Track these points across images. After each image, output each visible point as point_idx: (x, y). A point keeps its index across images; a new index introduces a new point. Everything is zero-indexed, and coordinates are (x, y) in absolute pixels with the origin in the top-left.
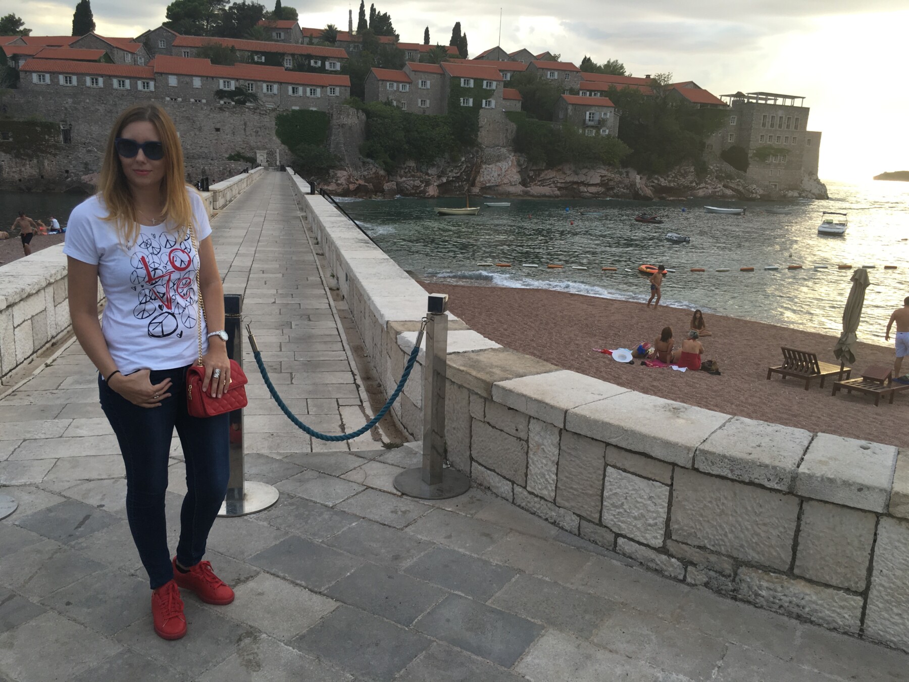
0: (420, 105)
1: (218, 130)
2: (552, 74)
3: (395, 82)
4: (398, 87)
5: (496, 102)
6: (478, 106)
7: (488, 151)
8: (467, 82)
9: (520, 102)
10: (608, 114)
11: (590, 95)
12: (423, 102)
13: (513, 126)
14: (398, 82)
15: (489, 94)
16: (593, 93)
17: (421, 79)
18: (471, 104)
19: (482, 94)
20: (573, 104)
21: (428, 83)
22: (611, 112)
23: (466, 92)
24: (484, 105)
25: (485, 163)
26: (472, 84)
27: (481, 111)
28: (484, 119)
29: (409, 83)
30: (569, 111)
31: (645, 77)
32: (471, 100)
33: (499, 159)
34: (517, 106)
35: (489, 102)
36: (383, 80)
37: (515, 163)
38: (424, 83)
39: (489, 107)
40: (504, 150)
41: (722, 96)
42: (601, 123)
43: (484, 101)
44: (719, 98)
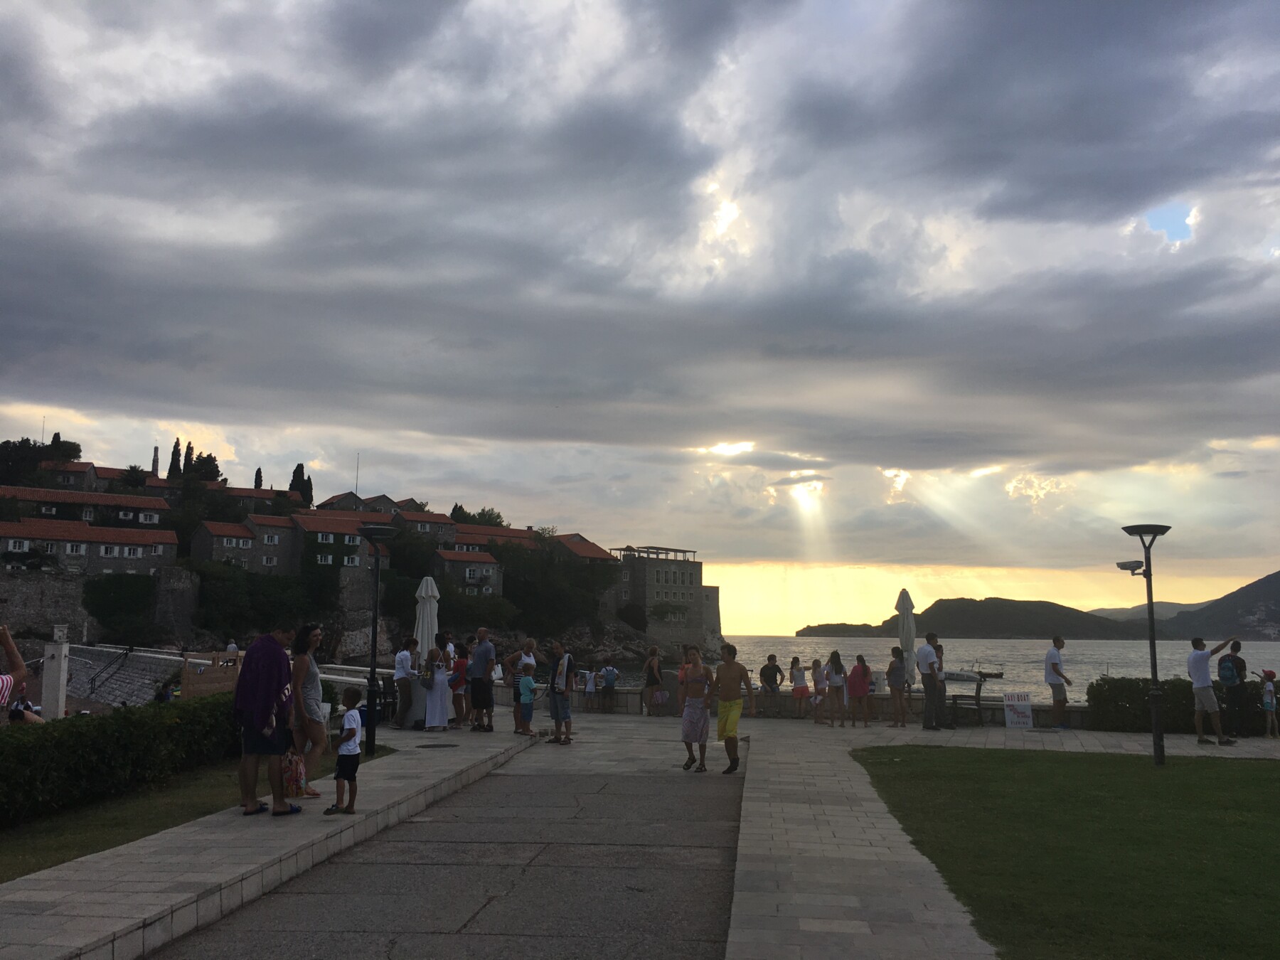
0: (264, 563)
2: (423, 527)
3: (234, 537)
4: (238, 544)
5: (360, 560)
6: (338, 563)
7: (351, 615)
8: (326, 536)
9: (389, 559)
10: (491, 571)
11: (468, 550)
12: (269, 560)
13: (381, 587)
14: (238, 538)
15: (351, 550)
16: (471, 548)
17: (267, 533)
18: (330, 562)
19: (341, 550)
20: (450, 561)
21: (276, 537)
22: (493, 569)
23: (324, 549)
24: (346, 563)
25: (347, 630)
26: (331, 539)
27: (342, 570)
28: (345, 579)
29: (252, 539)
30: (446, 567)
31: (526, 529)
32: (330, 558)
33: (365, 624)
34: (385, 563)
35: (352, 558)
36: (219, 536)
37: (385, 629)
38: (271, 538)
39: (352, 565)
42: (484, 580)
43: (346, 558)
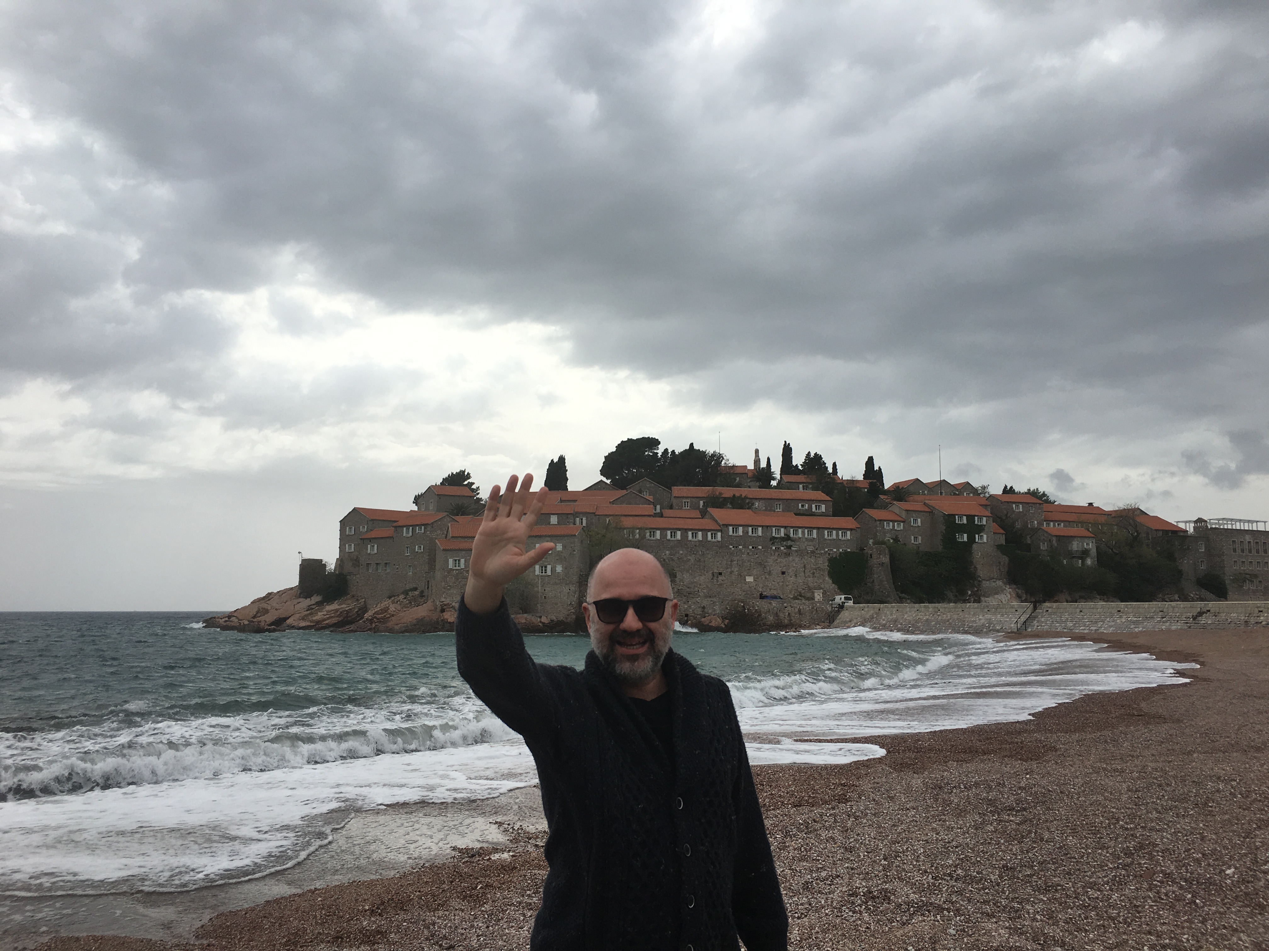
0: (913, 541)
1: (783, 573)
2: (1017, 506)
3: (891, 521)
4: (894, 526)
5: (987, 537)
6: (972, 540)
7: (986, 584)
8: (961, 517)
9: (1004, 536)
10: (1090, 544)
11: (1054, 525)
12: (916, 538)
13: (1005, 559)
14: (894, 521)
15: (980, 529)
16: (1056, 524)
17: (913, 517)
18: (965, 539)
19: (973, 529)
20: (1056, 536)
21: (919, 520)
22: (1093, 542)
23: (962, 529)
24: (977, 540)
25: (984, 596)
26: (965, 521)
27: (974, 546)
28: (978, 553)
29: (903, 522)
30: (1054, 542)
31: (1087, 505)
32: (965, 535)
33: (997, 591)
34: (1002, 540)
35: (981, 536)
36: (880, 520)
37: (1014, 595)
38: (915, 520)
39: (982, 542)
40: (1000, 583)
41: (1177, 522)
42: (1085, 553)
43: (977, 536)
44: (1175, 524)
